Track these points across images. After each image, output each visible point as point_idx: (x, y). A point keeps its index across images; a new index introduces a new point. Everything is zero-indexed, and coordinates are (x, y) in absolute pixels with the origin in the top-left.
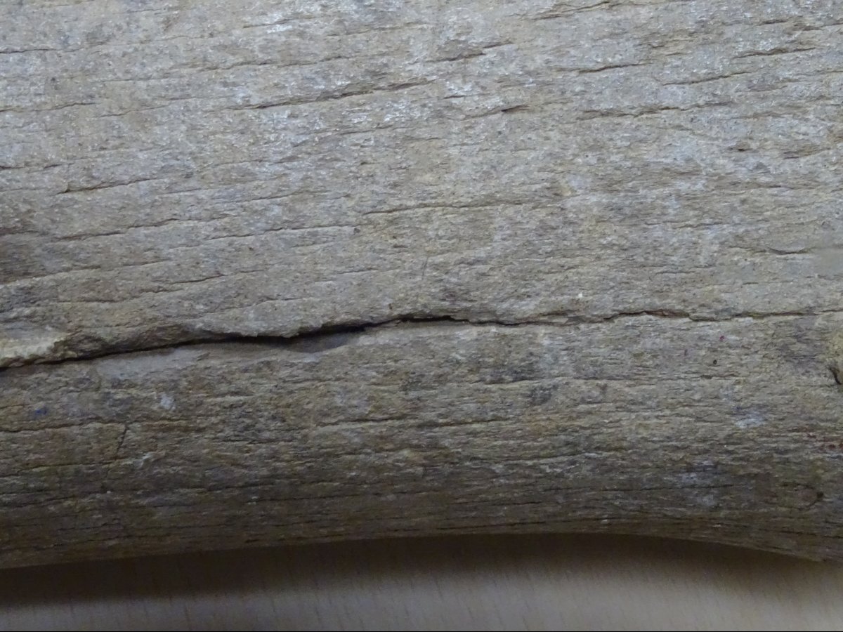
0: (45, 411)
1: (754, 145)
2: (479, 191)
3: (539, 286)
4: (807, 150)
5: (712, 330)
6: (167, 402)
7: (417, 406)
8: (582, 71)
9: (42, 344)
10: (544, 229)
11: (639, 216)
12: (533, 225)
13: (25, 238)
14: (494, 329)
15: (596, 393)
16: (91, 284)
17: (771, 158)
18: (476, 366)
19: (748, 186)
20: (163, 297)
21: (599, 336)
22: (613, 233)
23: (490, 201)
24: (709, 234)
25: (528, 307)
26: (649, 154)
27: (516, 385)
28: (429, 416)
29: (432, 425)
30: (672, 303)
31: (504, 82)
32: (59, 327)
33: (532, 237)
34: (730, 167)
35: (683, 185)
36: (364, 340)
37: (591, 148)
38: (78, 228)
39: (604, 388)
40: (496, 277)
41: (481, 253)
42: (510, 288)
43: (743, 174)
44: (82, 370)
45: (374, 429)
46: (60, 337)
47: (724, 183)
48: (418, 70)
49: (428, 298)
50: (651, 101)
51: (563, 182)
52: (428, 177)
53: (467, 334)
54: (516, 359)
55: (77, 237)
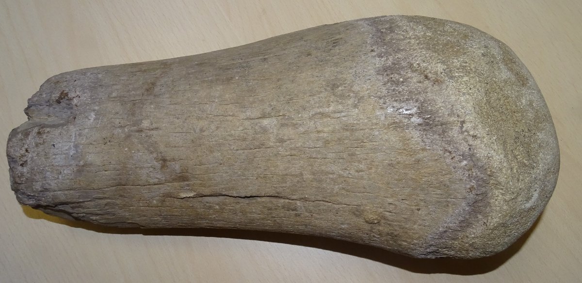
0: (193, 206)
1: (348, 169)
2: (285, 173)
3: (297, 193)
4: (362, 171)
5: (336, 206)
6: (217, 207)
7: (271, 213)
8: (309, 148)
9: (192, 195)
10: (298, 182)
11: (320, 181)
12: (296, 181)
13: (187, 174)
14: (287, 201)
15: (310, 216)
16: (200, 184)
17: (353, 172)
18: (283, 207)
19: (346, 177)
20: (216, 187)
21: (311, 205)
22: (315, 184)
23: (287, 175)
24: (337, 187)
25: (295, 197)
26: (323, 168)
27: (292, 212)
28: (274, 216)
29: (274, 217)
30: (327, 200)
31: (291, 149)
32: (195, 191)
33: (295, 183)
34: (342, 173)
35: (331, 176)
36: (259, 199)
37: (310, 166)
38: (198, 173)
39: (312, 215)
40: (288, 190)
41: (284, 185)
42: (291, 193)
43: (345, 175)
44: (200, 199)
45: (262, 216)
46: (195, 194)
47: (340, 176)
48: (272, 144)
49: (273, 193)
50: (324, 157)
51: (303, 172)
52: (273, 169)
53: (282, 201)
54: (292, 207)
55: (198, 175)
